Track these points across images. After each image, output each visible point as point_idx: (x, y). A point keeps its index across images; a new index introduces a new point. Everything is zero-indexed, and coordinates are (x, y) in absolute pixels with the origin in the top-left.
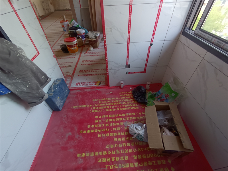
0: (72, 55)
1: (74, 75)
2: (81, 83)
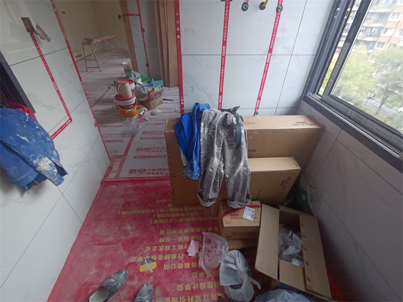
1: (127, 156)
2: (138, 171)
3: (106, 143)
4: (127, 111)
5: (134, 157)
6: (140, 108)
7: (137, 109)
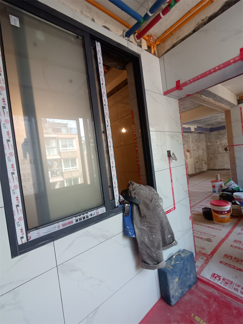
0: (218, 225)
1: (213, 258)
2: (223, 279)
3: (195, 238)
4: (220, 216)
5: (221, 262)
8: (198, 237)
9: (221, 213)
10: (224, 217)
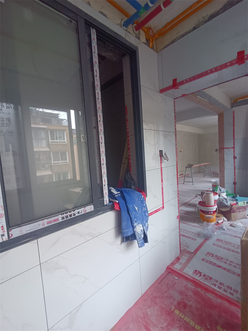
1: (196, 256)
2: (203, 276)
3: (181, 236)
4: (206, 216)
5: (203, 260)
6: (219, 217)
7: (217, 217)
8: (184, 236)
9: (208, 213)
10: (210, 217)
